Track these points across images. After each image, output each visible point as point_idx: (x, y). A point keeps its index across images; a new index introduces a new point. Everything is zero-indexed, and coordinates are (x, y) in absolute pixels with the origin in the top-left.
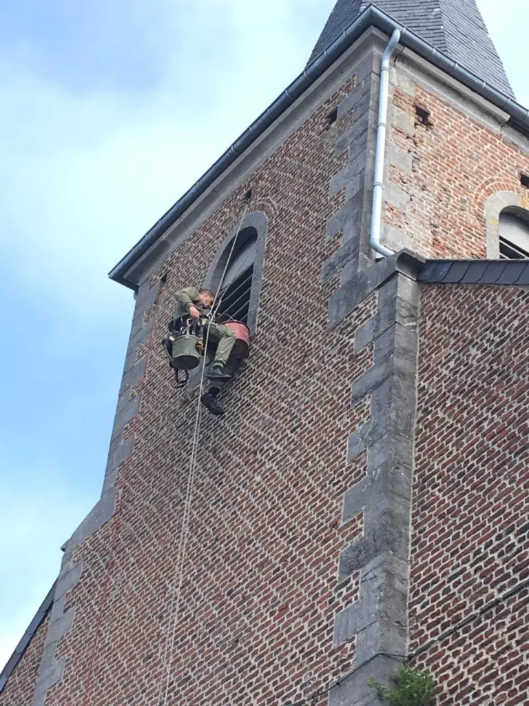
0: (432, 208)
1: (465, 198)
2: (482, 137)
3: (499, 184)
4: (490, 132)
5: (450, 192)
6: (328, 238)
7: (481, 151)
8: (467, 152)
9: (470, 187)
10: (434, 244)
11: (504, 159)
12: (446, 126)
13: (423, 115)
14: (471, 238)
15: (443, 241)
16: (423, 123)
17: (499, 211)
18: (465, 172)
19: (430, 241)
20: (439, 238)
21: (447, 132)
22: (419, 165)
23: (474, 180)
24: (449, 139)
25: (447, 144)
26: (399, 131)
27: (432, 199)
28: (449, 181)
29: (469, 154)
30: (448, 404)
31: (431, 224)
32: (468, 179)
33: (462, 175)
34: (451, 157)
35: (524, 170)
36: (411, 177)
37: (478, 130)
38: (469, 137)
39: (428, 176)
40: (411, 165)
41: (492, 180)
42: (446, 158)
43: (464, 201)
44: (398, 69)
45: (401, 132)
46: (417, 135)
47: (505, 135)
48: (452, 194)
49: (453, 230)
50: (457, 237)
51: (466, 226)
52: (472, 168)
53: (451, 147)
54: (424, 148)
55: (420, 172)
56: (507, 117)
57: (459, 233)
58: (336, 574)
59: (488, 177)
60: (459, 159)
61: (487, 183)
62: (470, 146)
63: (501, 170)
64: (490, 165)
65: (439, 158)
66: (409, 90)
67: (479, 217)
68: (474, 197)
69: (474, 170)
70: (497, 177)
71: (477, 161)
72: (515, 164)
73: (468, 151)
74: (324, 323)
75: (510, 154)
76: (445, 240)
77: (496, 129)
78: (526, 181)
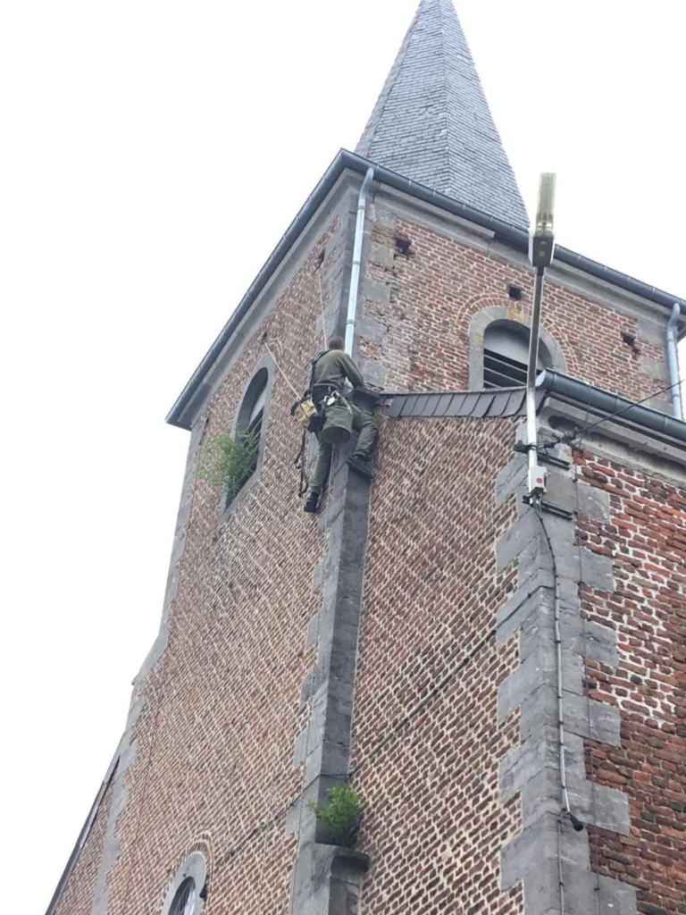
0: (411, 335)
1: (448, 320)
2: (467, 257)
3: (485, 300)
4: (477, 251)
5: (431, 316)
7: (466, 271)
8: (451, 275)
9: (453, 307)
10: (412, 370)
11: (491, 274)
12: (429, 252)
13: (403, 247)
14: (452, 358)
15: (422, 366)
16: (403, 253)
17: (485, 326)
18: (448, 294)
19: (408, 368)
20: (418, 363)
21: (430, 259)
22: (397, 295)
23: (458, 300)
24: (431, 265)
25: (430, 270)
26: (377, 266)
27: (411, 326)
28: (430, 306)
29: (453, 275)
30: (388, 532)
31: (409, 351)
32: (451, 300)
33: (445, 298)
34: (433, 282)
35: (513, 282)
36: (388, 308)
37: (463, 250)
38: (454, 259)
39: (408, 305)
40: (388, 296)
41: (478, 298)
42: (428, 284)
43: (446, 323)
44: (377, 204)
45: (379, 266)
46: (397, 266)
47: (492, 251)
48: (434, 319)
49: (433, 353)
50: (438, 360)
51: (448, 347)
52: (456, 289)
53: (434, 272)
54: (404, 278)
55: (399, 301)
56: (492, 234)
58: (298, 701)
59: (473, 295)
60: (442, 283)
61: (472, 301)
62: (455, 268)
63: (488, 287)
64: (476, 283)
65: (420, 285)
66: (388, 224)
67: (463, 336)
68: (457, 317)
69: (458, 291)
70: (484, 294)
71: (462, 282)
72: (504, 278)
73: (452, 273)
75: (499, 268)
76: (425, 365)
77: (483, 247)
78: (515, 293)
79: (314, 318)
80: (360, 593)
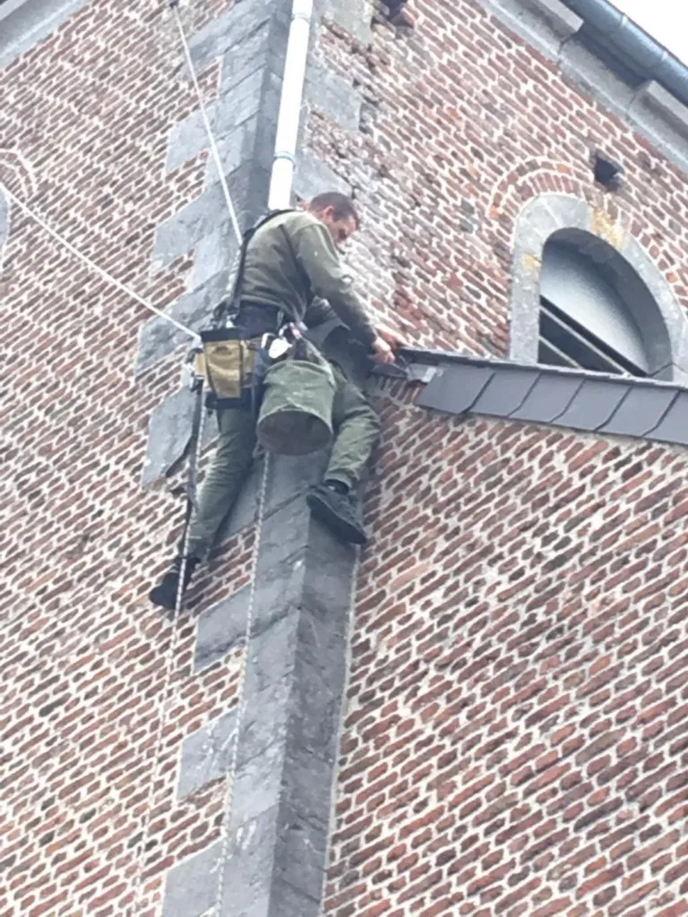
0: (399, 219)
1: (472, 201)
2: (516, 62)
3: (547, 175)
4: (536, 55)
5: (439, 185)
6: (156, 265)
7: (512, 96)
8: (482, 96)
9: (484, 176)
10: (396, 303)
11: (562, 118)
12: (441, 31)
14: (478, 296)
15: (418, 300)
16: (389, 18)
17: (544, 235)
18: (475, 141)
19: (388, 297)
20: (409, 290)
21: (441, 45)
22: (375, 117)
23: (494, 161)
24: (444, 62)
25: (441, 74)
26: (336, 35)
27: (400, 199)
28: (438, 158)
29: (486, 100)
30: (424, 688)
31: (393, 257)
32: (481, 158)
33: (467, 149)
34: (447, 104)
35: (603, 148)
36: (356, 144)
37: (509, 46)
38: (490, 62)
39: (394, 145)
40: (357, 113)
41: (533, 166)
42: (436, 106)
43: (467, 209)
45: (341, 37)
46: (376, 47)
47: (567, 63)
48: (443, 191)
49: (440, 274)
50: (449, 292)
51: (469, 268)
52: (491, 134)
53: (449, 81)
54: (390, 79)
55: (377, 132)
56: (575, 23)
57: (453, 283)
59: (523, 157)
60: (464, 111)
61: (521, 171)
62: (491, 82)
63: (554, 144)
64: (531, 130)
65: (421, 104)
67: (499, 248)
68: (491, 199)
69: (495, 140)
70: (545, 159)
71: (503, 118)
72: (584, 133)
73: (485, 92)
74: (135, 466)
75: (576, 107)
76: (423, 297)
77: (550, 48)
78: (605, 173)
79: (162, 126)
80: (326, 823)
